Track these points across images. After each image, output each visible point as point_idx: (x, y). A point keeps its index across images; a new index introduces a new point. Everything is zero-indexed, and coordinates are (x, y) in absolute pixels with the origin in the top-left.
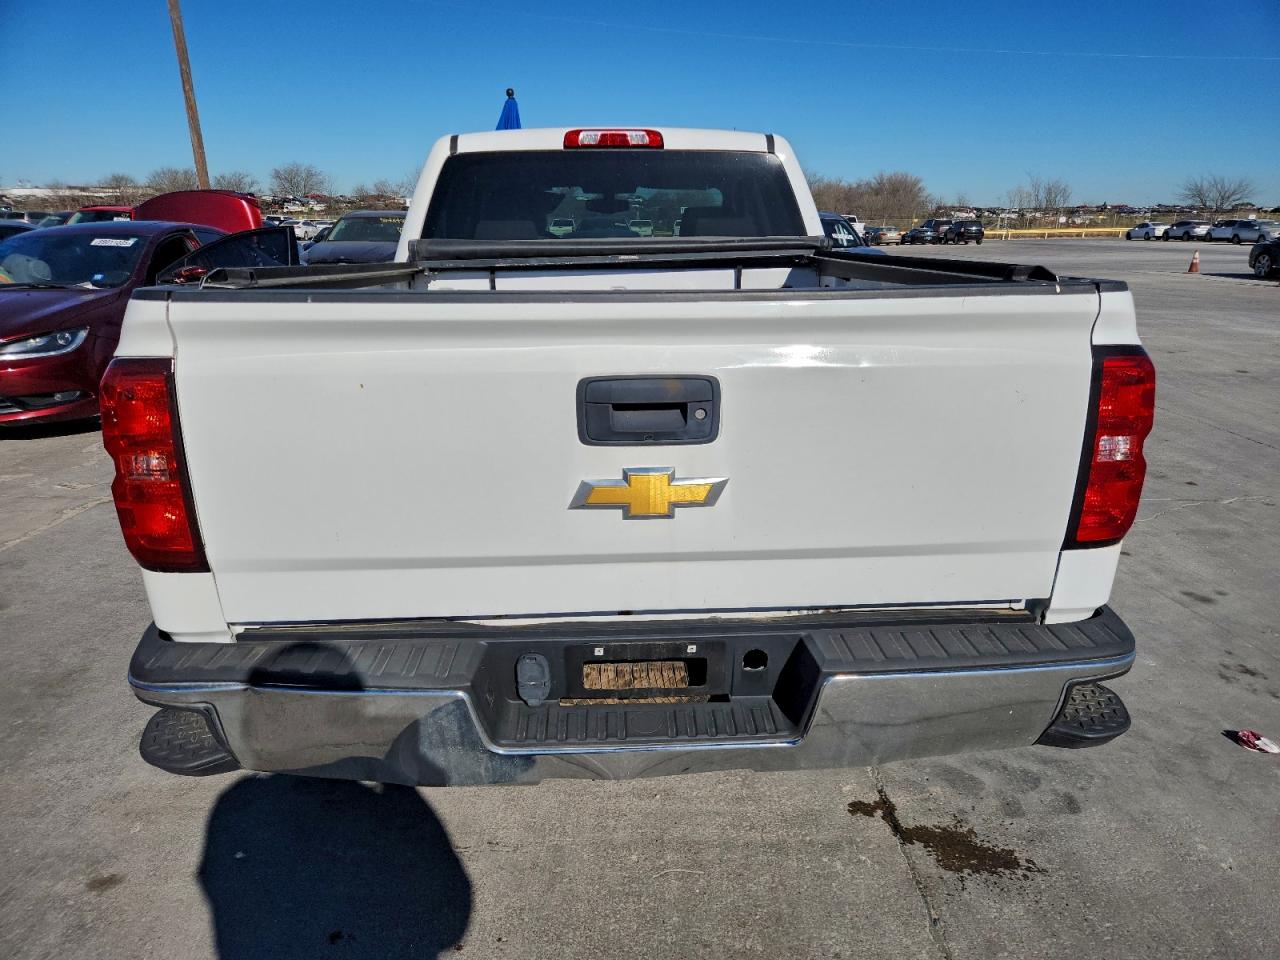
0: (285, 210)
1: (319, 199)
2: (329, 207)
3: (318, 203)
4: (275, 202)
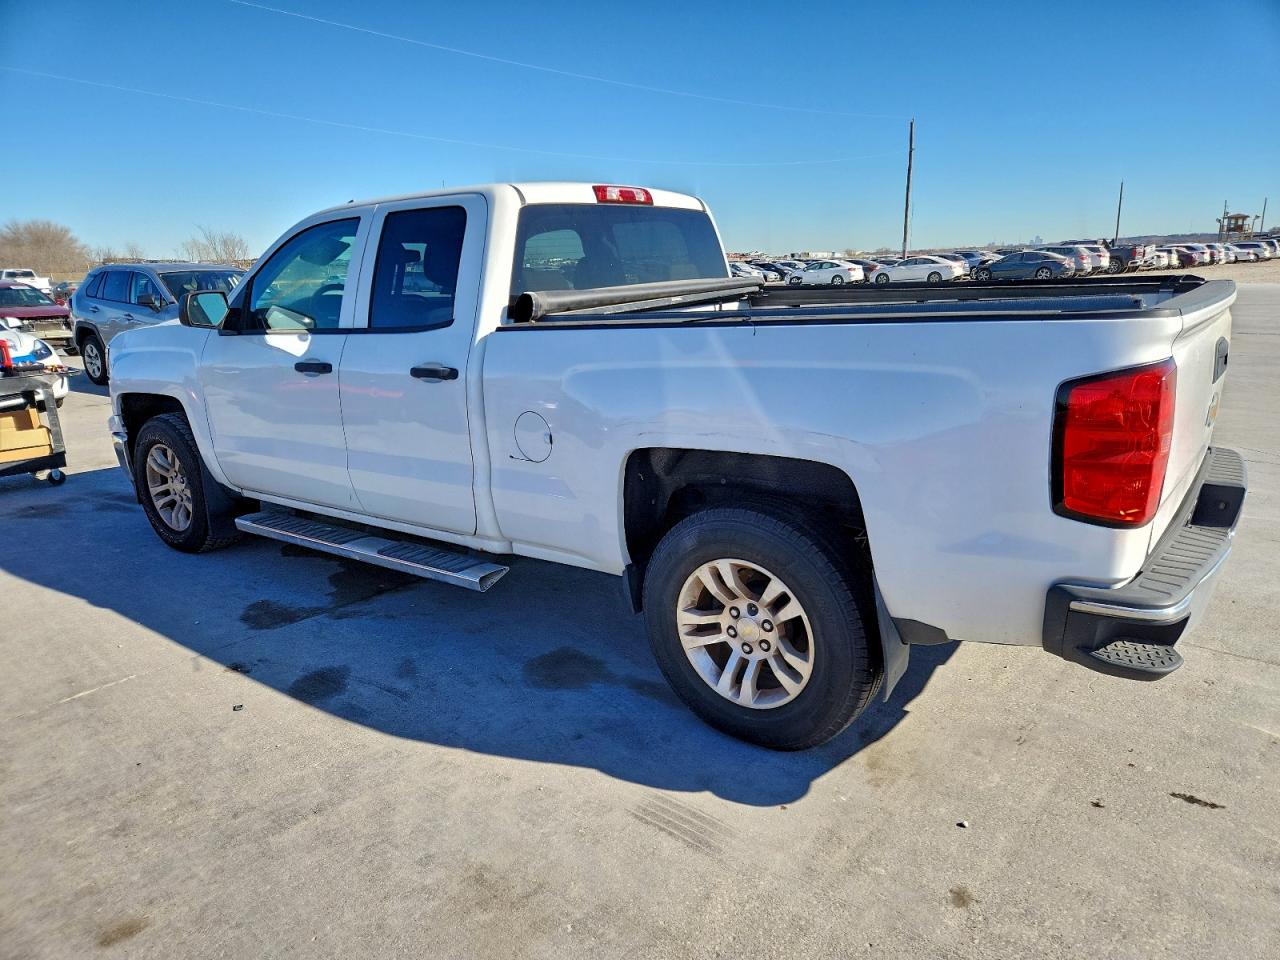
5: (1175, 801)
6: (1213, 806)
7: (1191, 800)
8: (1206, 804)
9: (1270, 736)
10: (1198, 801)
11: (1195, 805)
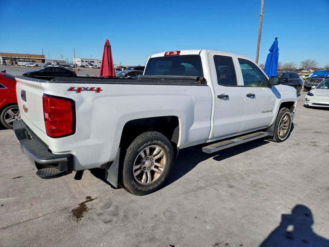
0: (302, 72)
1: (313, 69)
2: (315, 71)
3: (313, 70)
4: (300, 70)
5: (22, 176)
6: (14, 178)
7: (19, 177)
8: (16, 178)
9: (9, 198)
10: (17, 178)
11: (18, 177)
